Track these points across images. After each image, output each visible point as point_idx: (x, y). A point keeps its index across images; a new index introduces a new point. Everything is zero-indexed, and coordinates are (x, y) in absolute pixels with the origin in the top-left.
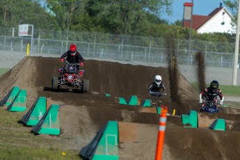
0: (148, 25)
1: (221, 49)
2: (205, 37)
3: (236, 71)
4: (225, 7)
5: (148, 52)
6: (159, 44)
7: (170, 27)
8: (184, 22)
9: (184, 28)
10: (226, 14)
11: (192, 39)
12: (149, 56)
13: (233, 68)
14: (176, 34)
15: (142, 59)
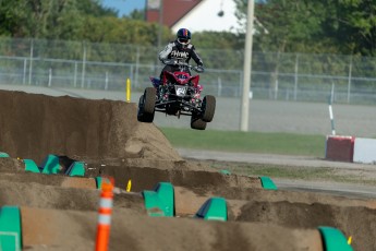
3: (246, 104)
5: (80, 69)
6: (100, 54)
7: (120, 23)
8: (147, 13)
9: (148, 24)
12: (83, 79)
13: (241, 97)
14: (132, 36)
15: (68, 83)
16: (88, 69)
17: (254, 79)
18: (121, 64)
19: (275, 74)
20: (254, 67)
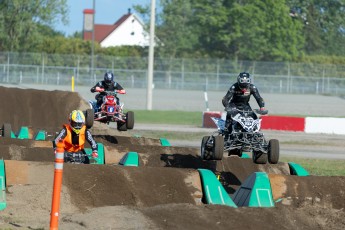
0: (40, 38)
1: (131, 65)
2: (111, 51)
3: (150, 92)
4: (134, 13)
5: (41, 72)
6: (54, 62)
7: (66, 40)
8: (84, 34)
9: (85, 41)
10: (136, 21)
11: (95, 54)
12: (43, 78)
13: (146, 87)
14: (74, 49)
15: (33, 81)
16: (46, 71)
17: (155, 76)
18: (68, 67)
19: (168, 72)
20: (155, 68)
